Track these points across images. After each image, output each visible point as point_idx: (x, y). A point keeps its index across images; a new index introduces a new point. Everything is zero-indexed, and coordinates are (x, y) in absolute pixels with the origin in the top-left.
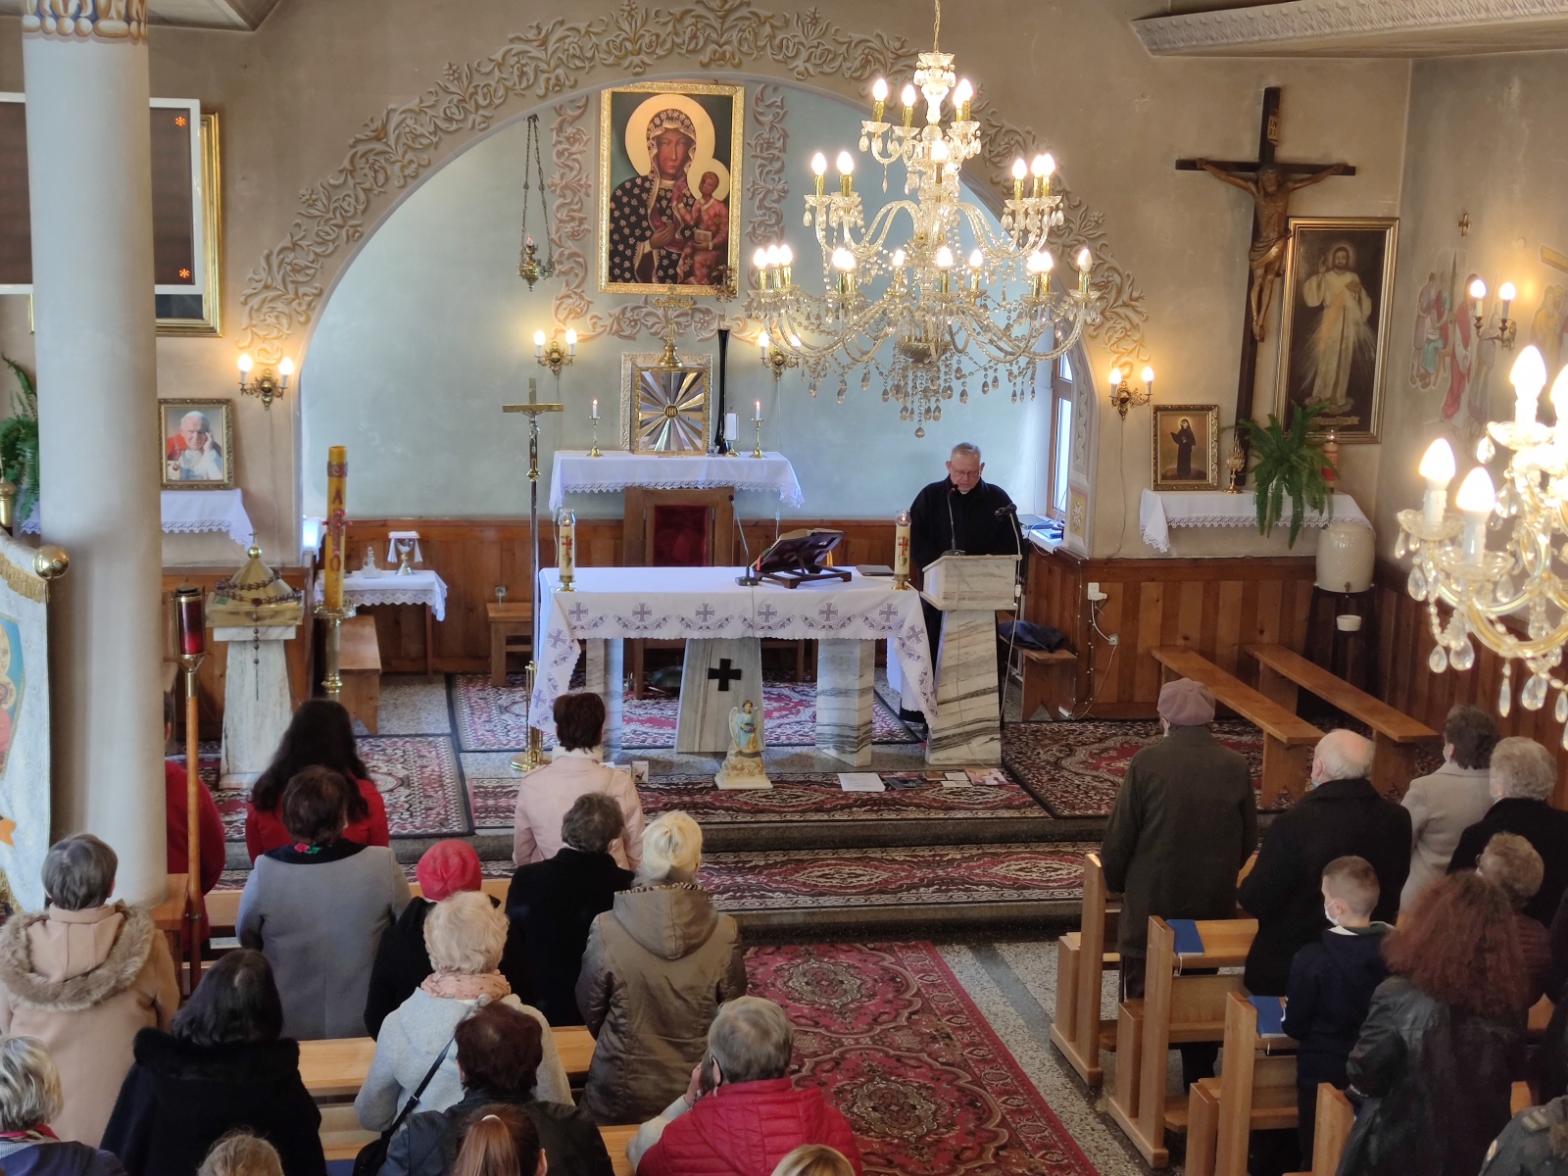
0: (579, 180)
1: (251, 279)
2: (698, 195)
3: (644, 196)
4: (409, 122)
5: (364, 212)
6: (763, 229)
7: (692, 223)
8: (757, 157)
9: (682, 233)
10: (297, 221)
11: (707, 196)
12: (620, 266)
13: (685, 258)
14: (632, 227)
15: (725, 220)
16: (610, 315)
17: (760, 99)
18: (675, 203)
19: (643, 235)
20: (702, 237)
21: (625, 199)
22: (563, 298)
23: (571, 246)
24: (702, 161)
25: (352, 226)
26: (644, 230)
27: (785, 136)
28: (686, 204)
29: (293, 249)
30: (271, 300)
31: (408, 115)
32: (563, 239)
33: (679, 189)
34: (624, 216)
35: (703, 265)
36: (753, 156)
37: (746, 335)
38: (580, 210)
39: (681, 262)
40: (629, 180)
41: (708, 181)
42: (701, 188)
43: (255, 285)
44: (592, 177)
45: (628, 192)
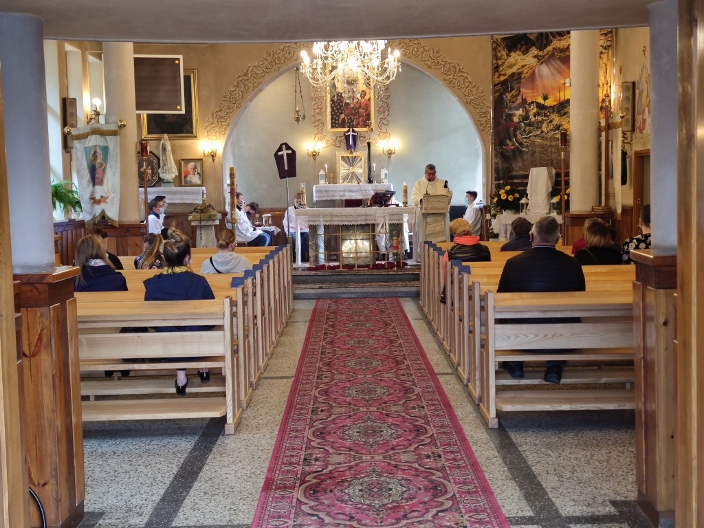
0: (320, 95)
1: (207, 121)
2: (359, 98)
3: (342, 99)
5: (241, 99)
6: (382, 108)
7: (358, 107)
9: (355, 111)
10: (221, 102)
11: (363, 98)
12: (334, 123)
13: (356, 119)
14: (338, 110)
15: (369, 106)
16: (332, 140)
19: (342, 112)
20: (361, 112)
21: (335, 101)
22: (316, 134)
23: (318, 117)
25: (238, 103)
26: (342, 110)
28: (356, 101)
29: (220, 111)
30: (214, 127)
31: (254, 68)
32: (316, 114)
34: (335, 106)
35: (362, 121)
37: (378, 144)
38: (321, 105)
39: (355, 121)
40: (336, 94)
41: (363, 93)
43: (209, 123)
44: (324, 94)
45: (336, 98)
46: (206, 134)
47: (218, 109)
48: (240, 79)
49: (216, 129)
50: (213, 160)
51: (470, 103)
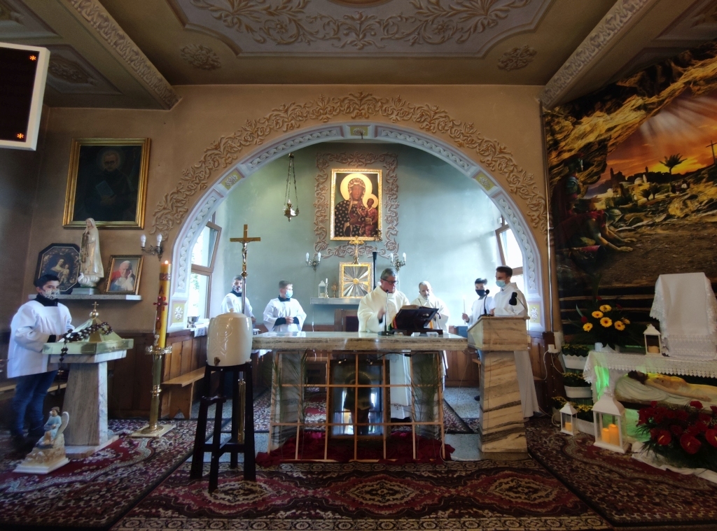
0: (324, 203)
1: (158, 206)
2: (366, 206)
3: (347, 207)
4: (230, 142)
6: (390, 218)
8: (388, 194)
9: (361, 219)
10: (180, 182)
11: (370, 206)
12: (339, 231)
14: (343, 217)
15: (376, 214)
16: (335, 249)
17: (388, 175)
18: (358, 209)
19: (347, 220)
20: (368, 220)
21: (339, 208)
22: (318, 243)
23: (321, 225)
25: (203, 183)
26: (347, 218)
27: (397, 187)
28: (362, 210)
29: (177, 193)
31: (229, 139)
32: (318, 222)
33: (360, 204)
34: (339, 214)
35: (369, 230)
36: (386, 194)
37: (385, 255)
38: (324, 213)
39: (361, 229)
40: (341, 202)
41: (370, 201)
42: (367, 204)
43: (160, 208)
44: (329, 201)
45: (341, 206)
46: (153, 223)
47: (175, 190)
48: (209, 153)
49: (169, 216)
50: (160, 257)
51: (516, 193)
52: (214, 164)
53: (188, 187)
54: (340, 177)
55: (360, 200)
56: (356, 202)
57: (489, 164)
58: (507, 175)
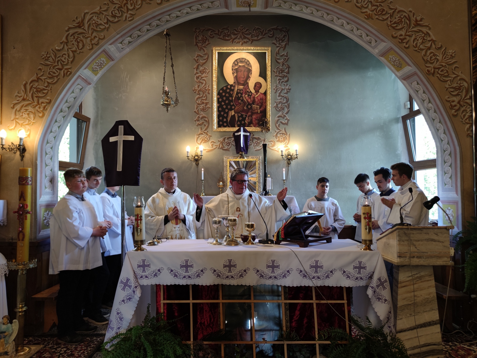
0: (205, 88)
1: (16, 96)
2: (253, 91)
3: (231, 92)
4: (94, 18)
5: (72, 62)
6: (281, 104)
7: (251, 102)
8: (278, 76)
9: (247, 107)
10: (40, 67)
11: (257, 91)
12: (222, 121)
13: (248, 117)
14: (226, 105)
15: (264, 101)
16: (219, 141)
17: (278, 53)
18: (244, 95)
19: (231, 108)
20: (255, 108)
21: (224, 94)
22: (199, 134)
23: (203, 114)
24: (255, 78)
25: (66, 69)
26: (231, 106)
27: (289, 67)
28: (249, 95)
29: (37, 81)
30: (26, 106)
31: (94, 15)
32: (199, 111)
33: (246, 89)
34: (223, 101)
35: (256, 119)
36: (276, 76)
37: (275, 148)
38: (206, 100)
39: (247, 118)
40: (225, 87)
41: (257, 85)
42: (254, 89)
43: (18, 99)
44: (210, 86)
45: (225, 91)
46: (13, 117)
47: (34, 78)
48: (71, 32)
49: (30, 109)
50: (22, 157)
51: (433, 74)
52: (78, 46)
53: (49, 74)
54: (223, 57)
55: (246, 84)
56: (241, 87)
57: (402, 40)
58: (423, 52)
